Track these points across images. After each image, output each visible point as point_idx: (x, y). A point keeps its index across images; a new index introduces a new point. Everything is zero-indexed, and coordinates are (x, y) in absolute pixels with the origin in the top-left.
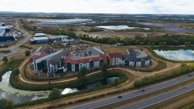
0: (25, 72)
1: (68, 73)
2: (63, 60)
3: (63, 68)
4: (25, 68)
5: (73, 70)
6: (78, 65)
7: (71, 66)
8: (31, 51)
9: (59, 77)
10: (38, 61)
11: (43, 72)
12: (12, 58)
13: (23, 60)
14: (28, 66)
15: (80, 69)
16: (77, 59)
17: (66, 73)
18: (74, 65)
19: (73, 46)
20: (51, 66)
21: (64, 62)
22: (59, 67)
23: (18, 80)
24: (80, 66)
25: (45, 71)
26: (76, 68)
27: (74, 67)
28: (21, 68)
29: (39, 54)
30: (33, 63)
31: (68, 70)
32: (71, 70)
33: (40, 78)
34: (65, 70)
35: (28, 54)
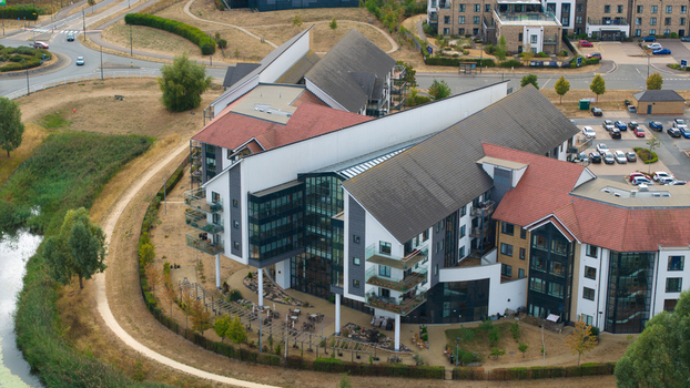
0: (144, 259)
1: (535, 337)
2: (494, 189)
3: (489, 271)
4: (148, 227)
5: (590, 308)
6: (645, 261)
7: (568, 261)
8: (215, 68)
9: (435, 356)
11: (299, 284)
12: (53, 120)
13: (137, 148)
14: (176, 206)
15: (657, 306)
17: (508, 328)
18: (601, 263)
19: (615, 54)
20: (376, 233)
21: (505, 213)
22: (449, 257)
23: (78, 325)
24: (662, 273)
25: (317, 280)
26: (617, 290)
27: (600, 284)
28: (113, 221)
29: (280, 106)
30: (220, 186)
31: (533, 297)
32: (563, 306)
33: (260, 334)
34: (504, 297)
35: (183, 95)
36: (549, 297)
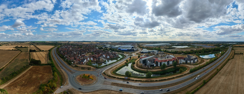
0: (137, 64)
1: (156, 67)
2: (154, 60)
3: (154, 64)
4: (137, 62)
5: (159, 65)
6: (161, 63)
7: (158, 63)
8: (141, 56)
9: (152, 68)
10: (143, 59)
11: (145, 65)
12: (133, 58)
13: (136, 59)
14: (139, 62)
15: (162, 64)
16: (161, 60)
17: (155, 67)
19: (160, 55)
20: (149, 62)
21: (155, 61)
22: (152, 63)
23: (134, 66)
24: (162, 63)
25: (146, 65)
26: (160, 64)
27: (159, 64)
28: (136, 62)
29: (144, 57)
30: (141, 60)
31: (156, 65)
32: (158, 65)
33: (143, 67)
34: (155, 65)
35: (139, 57)
36: (157, 65)
